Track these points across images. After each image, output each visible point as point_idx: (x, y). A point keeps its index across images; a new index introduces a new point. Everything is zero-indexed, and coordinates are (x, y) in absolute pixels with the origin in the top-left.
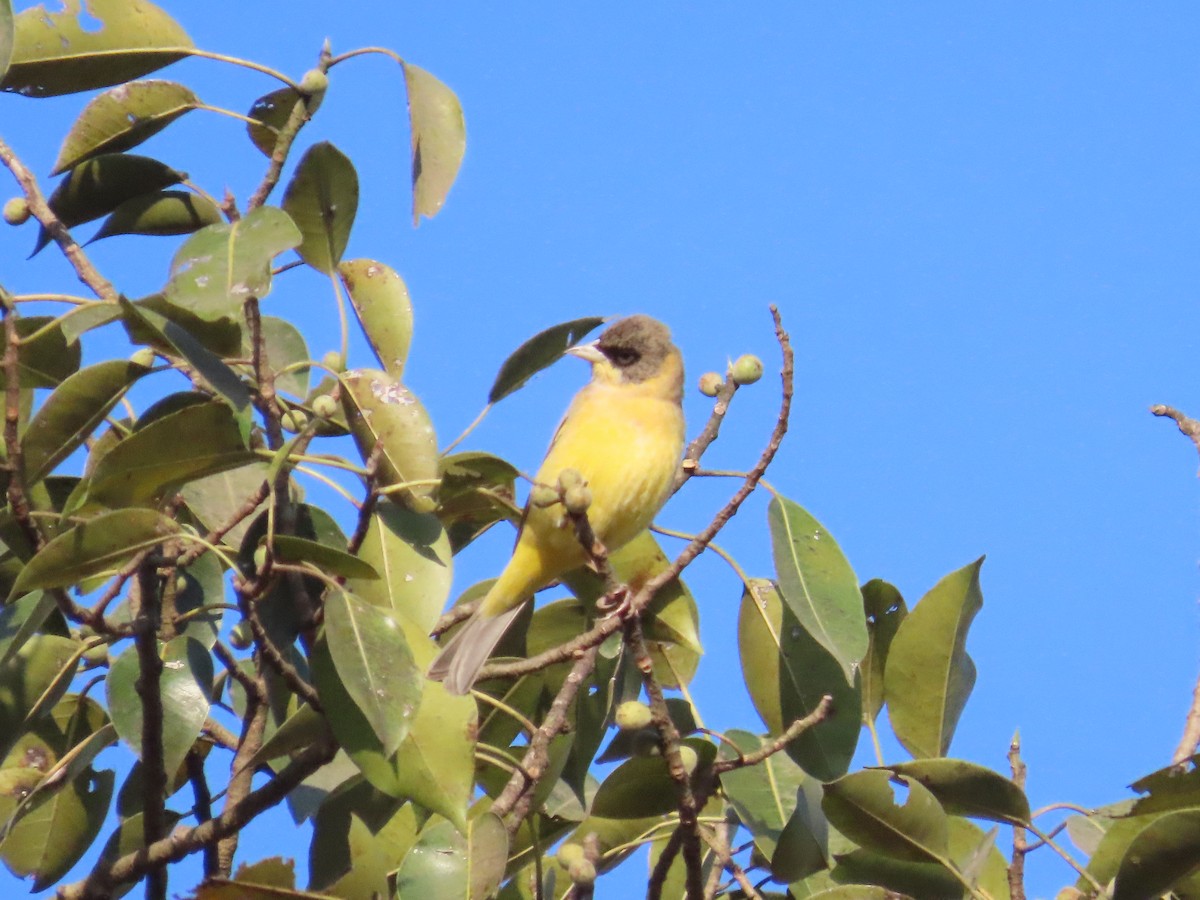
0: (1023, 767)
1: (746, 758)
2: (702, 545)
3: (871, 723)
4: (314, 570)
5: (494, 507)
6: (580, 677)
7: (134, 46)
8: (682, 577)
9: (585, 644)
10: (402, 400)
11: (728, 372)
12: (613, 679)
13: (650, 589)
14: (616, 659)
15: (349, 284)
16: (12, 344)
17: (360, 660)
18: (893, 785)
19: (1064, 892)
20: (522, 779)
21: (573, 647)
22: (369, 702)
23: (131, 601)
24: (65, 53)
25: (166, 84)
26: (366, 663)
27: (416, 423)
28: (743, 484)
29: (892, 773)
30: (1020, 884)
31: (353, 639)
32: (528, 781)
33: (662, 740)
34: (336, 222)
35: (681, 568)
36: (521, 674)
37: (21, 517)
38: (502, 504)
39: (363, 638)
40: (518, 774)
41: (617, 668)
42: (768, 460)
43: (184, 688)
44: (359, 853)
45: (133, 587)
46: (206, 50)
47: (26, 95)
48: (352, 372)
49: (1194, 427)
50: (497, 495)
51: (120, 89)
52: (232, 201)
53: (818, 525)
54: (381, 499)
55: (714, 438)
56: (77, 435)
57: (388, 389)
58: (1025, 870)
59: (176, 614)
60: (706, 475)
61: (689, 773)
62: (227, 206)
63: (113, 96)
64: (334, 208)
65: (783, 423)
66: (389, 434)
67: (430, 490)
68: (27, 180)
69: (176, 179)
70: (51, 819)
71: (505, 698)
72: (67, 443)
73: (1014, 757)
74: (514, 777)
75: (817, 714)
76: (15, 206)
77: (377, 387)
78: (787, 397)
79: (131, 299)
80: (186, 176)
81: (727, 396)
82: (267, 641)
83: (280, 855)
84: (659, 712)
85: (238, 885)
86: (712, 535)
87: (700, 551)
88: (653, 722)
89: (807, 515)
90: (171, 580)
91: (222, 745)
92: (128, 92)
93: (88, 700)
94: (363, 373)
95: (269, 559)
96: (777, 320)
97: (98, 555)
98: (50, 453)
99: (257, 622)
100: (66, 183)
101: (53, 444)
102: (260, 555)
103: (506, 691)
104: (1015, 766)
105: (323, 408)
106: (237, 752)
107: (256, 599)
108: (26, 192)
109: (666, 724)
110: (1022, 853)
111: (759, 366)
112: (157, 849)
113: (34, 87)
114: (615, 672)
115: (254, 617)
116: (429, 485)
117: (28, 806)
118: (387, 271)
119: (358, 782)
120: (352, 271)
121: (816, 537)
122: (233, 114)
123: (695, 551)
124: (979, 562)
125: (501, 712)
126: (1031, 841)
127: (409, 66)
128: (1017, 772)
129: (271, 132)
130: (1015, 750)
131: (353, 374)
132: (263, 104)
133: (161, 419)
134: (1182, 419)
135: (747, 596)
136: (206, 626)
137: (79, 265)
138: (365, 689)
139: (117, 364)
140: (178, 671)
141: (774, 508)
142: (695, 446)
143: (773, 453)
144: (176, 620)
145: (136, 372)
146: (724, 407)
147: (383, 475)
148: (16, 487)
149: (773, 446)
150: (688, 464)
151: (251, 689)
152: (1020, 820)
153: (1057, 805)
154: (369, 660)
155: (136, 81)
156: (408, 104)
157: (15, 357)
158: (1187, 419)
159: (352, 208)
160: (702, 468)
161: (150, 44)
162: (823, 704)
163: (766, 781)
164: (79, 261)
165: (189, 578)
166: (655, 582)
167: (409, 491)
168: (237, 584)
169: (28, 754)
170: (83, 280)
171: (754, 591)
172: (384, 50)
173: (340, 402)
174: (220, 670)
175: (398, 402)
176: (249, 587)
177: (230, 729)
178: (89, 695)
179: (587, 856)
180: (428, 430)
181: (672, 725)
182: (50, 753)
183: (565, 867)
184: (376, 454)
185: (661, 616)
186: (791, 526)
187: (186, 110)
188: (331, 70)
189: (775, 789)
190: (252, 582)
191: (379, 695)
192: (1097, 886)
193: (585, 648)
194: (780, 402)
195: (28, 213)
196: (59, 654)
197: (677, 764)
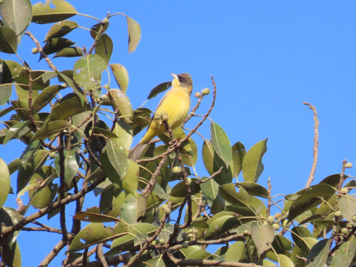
0: (271, 186)
1: (202, 181)
2: (193, 132)
3: (236, 177)
4: (102, 135)
5: (145, 122)
6: (163, 162)
7: (63, 12)
8: (189, 139)
9: (165, 154)
10: (123, 96)
11: (202, 92)
12: (173, 163)
13: (181, 142)
14: (174, 158)
15: (113, 69)
16: (31, 81)
17: (114, 157)
18: (236, 187)
19: (276, 214)
20: (149, 186)
21: (163, 155)
22: (117, 167)
23: (57, 142)
24: (46, 13)
25: (71, 21)
26: (116, 157)
27: (126, 102)
28: (204, 118)
29: (236, 185)
30: (269, 213)
31: (113, 152)
32: (151, 186)
33: (183, 176)
34: (108, 53)
35: (188, 137)
36: (150, 161)
37: (32, 122)
38: (147, 121)
39: (115, 152)
40: (149, 184)
41: (174, 160)
42: (210, 112)
43: (73, 162)
44: (115, 206)
45: (58, 139)
46: (80, 13)
47: (38, 23)
48: (112, 89)
49: (313, 107)
50: (145, 119)
51: (60, 22)
52: (85, 48)
53: (222, 129)
54: (118, 119)
55: (198, 108)
56: (47, 102)
57: (120, 93)
58: (271, 210)
59: (71, 145)
60: (196, 116)
61: (189, 184)
62: (84, 49)
63: (58, 24)
64: (107, 50)
65: (213, 103)
66: (120, 104)
67: (129, 118)
68: (38, 43)
69: (73, 44)
70: (43, 195)
71: (146, 167)
72: (44, 104)
73: (269, 183)
74: (147, 185)
75: (219, 171)
76: (34, 49)
77: (117, 93)
78: (215, 97)
79: (58, 71)
80: (75, 43)
81: (201, 98)
82: (91, 152)
83: (96, 206)
84: (183, 169)
85: (86, 213)
86: (196, 129)
87: (193, 133)
88: (181, 172)
89: (219, 127)
90: (70, 137)
91: (82, 178)
92: (62, 23)
93: (51, 167)
94: (114, 89)
95: (93, 132)
96: (212, 79)
97: (51, 131)
98: (40, 106)
99: (89, 148)
100: (46, 45)
101: (41, 104)
102: (90, 132)
103: (146, 165)
104: (269, 185)
105: (104, 97)
106: (84, 179)
107: (89, 142)
108: (37, 46)
109: (184, 172)
110: (270, 206)
111: (209, 91)
112: (63, 201)
113: (39, 22)
114: (173, 162)
115: (88, 146)
116: (129, 116)
117: (36, 192)
118: (122, 67)
119: (111, 186)
120: (114, 66)
121: (221, 132)
122: (86, 28)
123: (192, 133)
124: (267, 140)
125: (145, 170)
126: (272, 204)
127: (128, 17)
128: (269, 187)
129: (95, 33)
130: (269, 182)
131: (112, 90)
132: (94, 27)
133: (66, 101)
134: (310, 105)
135: (205, 144)
136: (78, 148)
137: (49, 64)
138: (116, 164)
139: (57, 86)
140: (71, 158)
141: (212, 125)
142: (194, 109)
143: (211, 110)
144: (71, 146)
145: (61, 88)
146: (201, 100)
147: (119, 114)
148: (31, 115)
149: (211, 109)
150: (192, 113)
151: (88, 164)
152: (266, 197)
153: (278, 195)
154: (117, 157)
155: (64, 21)
156: (127, 26)
157: (31, 84)
158: (311, 105)
159: (111, 50)
160: (195, 114)
161: (67, 12)
162: (221, 169)
163: (211, 189)
164: (49, 63)
165: (74, 136)
166: (182, 140)
167: (125, 118)
168: (84, 138)
169: (37, 180)
170: (50, 67)
171: (207, 143)
172: (122, 13)
173: (108, 96)
174: (81, 160)
175: (122, 97)
176: (87, 139)
177: (83, 173)
178: (52, 166)
179: (169, 207)
180: (129, 103)
181: (186, 172)
182: (42, 179)
183: (164, 209)
184: (117, 109)
185: (184, 148)
186: (216, 129)
187: (76, 28)
188: (109, 18)
189: (213, 191)
190: (88, 138)
191: (119, 165)
192: (284, 213)
193: (165, 155)
194: (213, 98)
195: (37, 51)
196: (43, 154)
197: (187, 182)
